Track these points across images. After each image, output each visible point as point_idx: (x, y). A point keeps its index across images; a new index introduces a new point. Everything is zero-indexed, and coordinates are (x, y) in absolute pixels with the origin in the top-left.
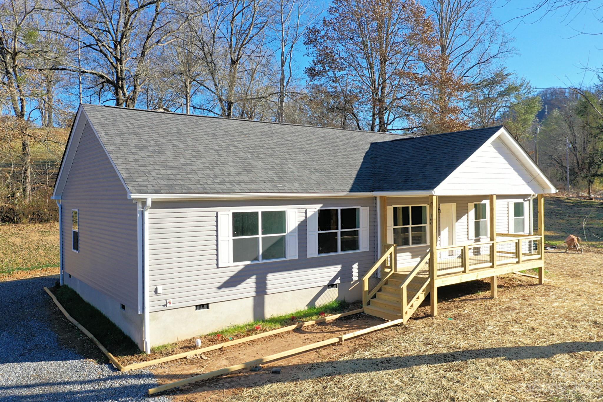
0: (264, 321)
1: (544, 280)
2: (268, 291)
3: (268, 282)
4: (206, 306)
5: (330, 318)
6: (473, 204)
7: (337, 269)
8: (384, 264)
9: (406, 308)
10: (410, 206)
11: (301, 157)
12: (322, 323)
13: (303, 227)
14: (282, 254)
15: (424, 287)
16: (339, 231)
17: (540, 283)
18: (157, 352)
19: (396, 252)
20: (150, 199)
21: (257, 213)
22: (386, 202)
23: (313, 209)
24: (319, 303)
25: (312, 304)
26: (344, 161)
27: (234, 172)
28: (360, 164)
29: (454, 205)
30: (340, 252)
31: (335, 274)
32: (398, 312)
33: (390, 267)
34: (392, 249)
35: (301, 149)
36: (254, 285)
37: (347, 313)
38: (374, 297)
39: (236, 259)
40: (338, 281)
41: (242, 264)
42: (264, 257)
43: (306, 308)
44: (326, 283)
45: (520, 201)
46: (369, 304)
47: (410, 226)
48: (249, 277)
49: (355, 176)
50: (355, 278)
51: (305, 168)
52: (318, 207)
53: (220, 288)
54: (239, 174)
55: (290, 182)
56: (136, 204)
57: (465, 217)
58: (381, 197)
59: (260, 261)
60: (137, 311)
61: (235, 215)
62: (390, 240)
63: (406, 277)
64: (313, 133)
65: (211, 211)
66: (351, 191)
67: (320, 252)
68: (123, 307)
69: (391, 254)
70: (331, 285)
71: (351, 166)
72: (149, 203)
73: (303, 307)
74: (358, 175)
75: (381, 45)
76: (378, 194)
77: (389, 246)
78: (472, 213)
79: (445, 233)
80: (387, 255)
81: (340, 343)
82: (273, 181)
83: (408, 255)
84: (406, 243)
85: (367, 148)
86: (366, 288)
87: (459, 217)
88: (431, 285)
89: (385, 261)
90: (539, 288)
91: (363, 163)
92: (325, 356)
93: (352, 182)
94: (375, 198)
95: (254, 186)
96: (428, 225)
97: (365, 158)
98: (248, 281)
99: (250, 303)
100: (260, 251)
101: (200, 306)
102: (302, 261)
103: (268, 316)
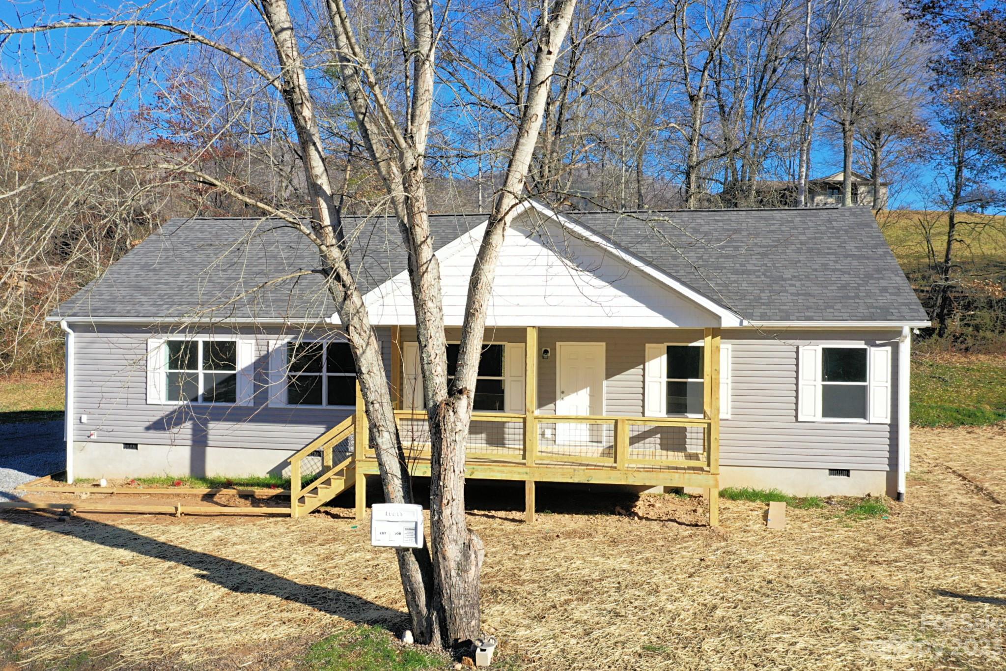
2: (210, 443)
3: (211, 432)
4: (134, 446)
6: (663, 346)
7: (318, 429)
9: (297, 493)
13: (262, 364)
14: (232, 398)
16: (325, 374)
20: (65, 321)
21: (195, 344)
23: (279, 340)
25: (276, 473)
30: (325, 407)
36: (189, 431)
39: (170, 396)
41: (176, 404)
42: (205, 398)
43: (268, 476)
48: (183, 420)
52: (287, 338)
53: (148, 428)
57: (635, 371)
59: (200, 404)
61: (171, 344)
65: (141, 337)
67: (291, 402)
73: (263, 474)
78: (657, 363)
79: (580, 398)
87: (614, 370)
99: (186, 453)
100: (201, 391)
101: (128, 445)
102: (261, 413)
103: (210, 474)
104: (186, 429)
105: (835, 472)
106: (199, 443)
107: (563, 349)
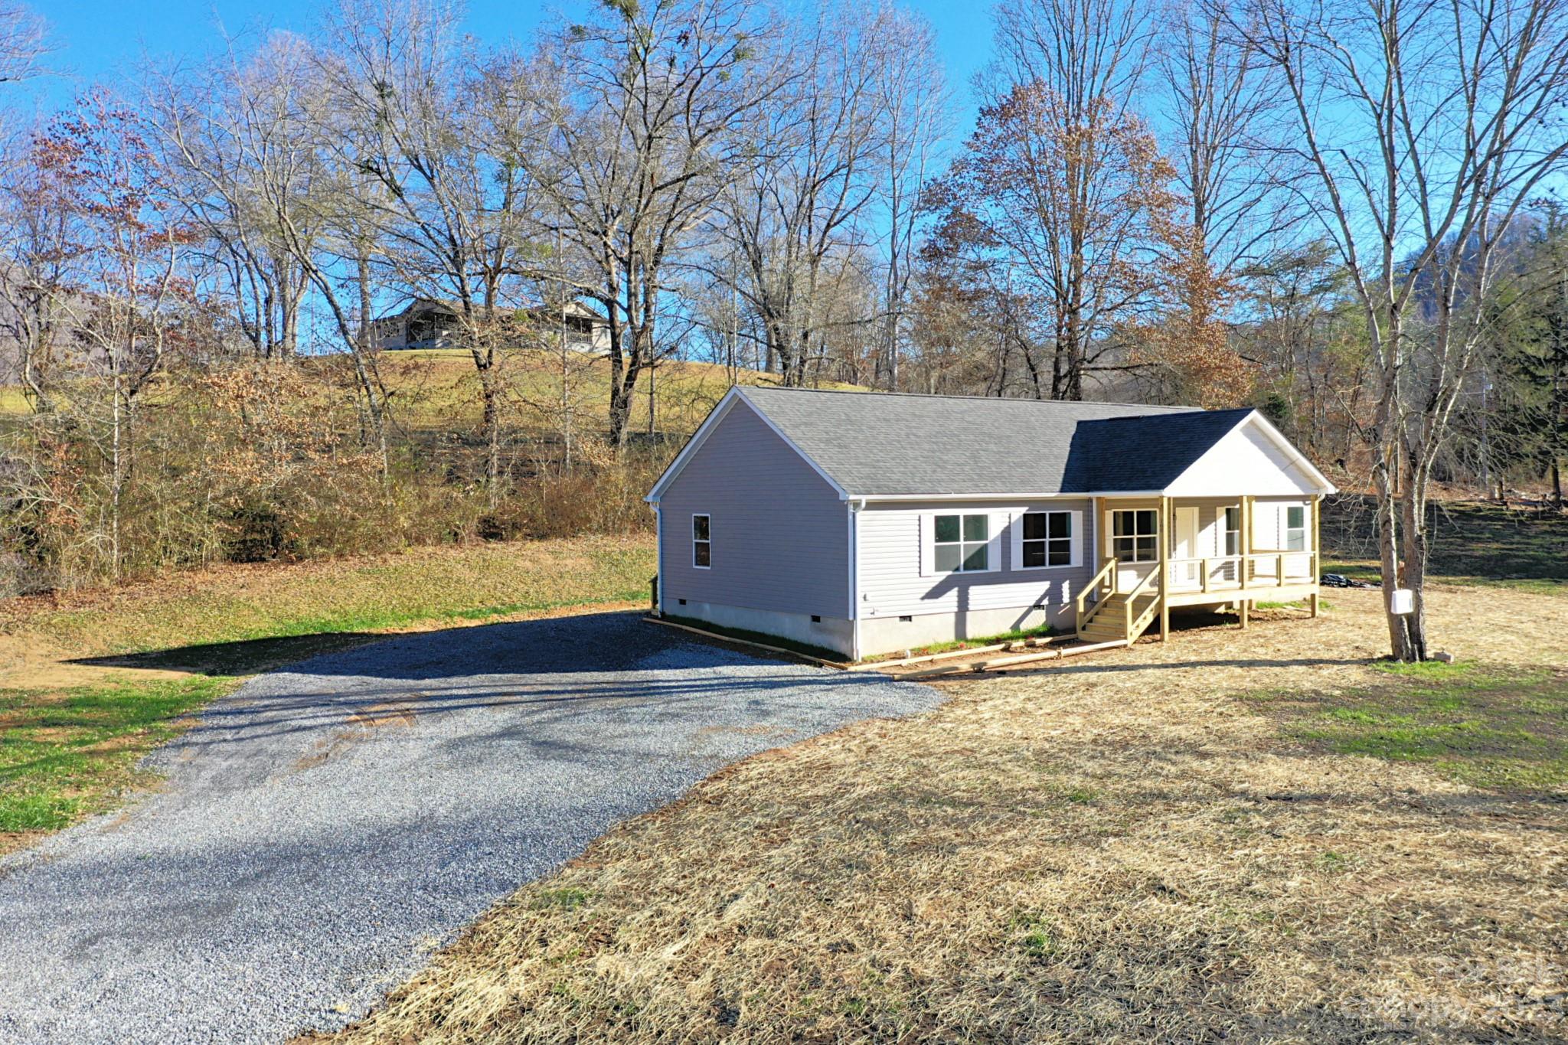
0: (967, 641)
1: (1318, 612)
2: (971, 607)
3: (970, 597)
4: (909, 618)
5: (1040, 641)
6: (1224, 509)
7: (1045, 586)
8: (1101, 583)
9: (1130, 627)
10: (1135, 511)
11: (992, 447)
12: (1032, 645)
13: (1006, 533)
14: (984, 566)
15: (1153, 605)
16: (1047, 540)
17: (1313, 615)
18: (864, 661)
19: (1117, 568)
20: (864, 499)
21: (957, 517)
22: (1104, 504)
23: (1018, 512)
24: (1025, 626)
25: (1016, 626)
26: (1046, 451)
27: (929, 469)
28: (1067, 454)
29: (1196, 510)
30: (1047, 567)
31: (1042, 592)
32: (1121, 633)
33: (1110, 587)
34: (1112, 564)
35: (990, 436)
36: (955, 598)
37: (1057, 638)
38: (1091, 621)
39: (938, 568)
40: (1045, 602)
41: (943, 575)
42: (966, 568)
43: (1011, 630)
44: (1032, 603)
45: (1298, 504)
46: (1084, 628)
47: (1135, 536)
48: (949, 589)
49: (1063, 471)
50: (1066, 599)
51: (1003, 462)
52: (1023, 510)
53: (923, 598)
54: (934, 471)
55: (992, 480)
56: (846, 506)
57: (1211, 527)
58: (1098, 499)
59: (962, 572)
60: (847, 615)
61: (938, 519)
62: (1109, 552)
63: (1127, 596)
64: (998, 409)
65: (914, 513)
66: (1062, 490)
67: (1025, 565)
68: (816, 619)
69: (1111, 571)
70: (1038, 606)
71: (1056, 457)
72: (863, 505)
73: (1005, 630)
74: (1067, 470)
75: (1073, 197)
76: (1094, 495)
77: (1108, 560)
78: (1222, 521)
79: (1182, 547)
80: (1105, 572)
81: (1059, 657)
82: (972, 480)
83: (1133, 573)
84: (1130, 558)
85: (1073, 430)
86: (1081, 609)
87: (1202, 527)
88: (1160, 605)
89: (1103, 579)
90: (1310, 622)
91: (1071, 452)
92: (1048, 665)
93: (1060, 479)
94: (1090, 500)
95: (955, 486)
96: (1157, 536)
97: (1072, 445)
98: (949, 594)
99: (951, 619)
100: (961, 561)
101: (903, 618)
102: (1006, 576)
103: (969, 636)
106: (963, 608)
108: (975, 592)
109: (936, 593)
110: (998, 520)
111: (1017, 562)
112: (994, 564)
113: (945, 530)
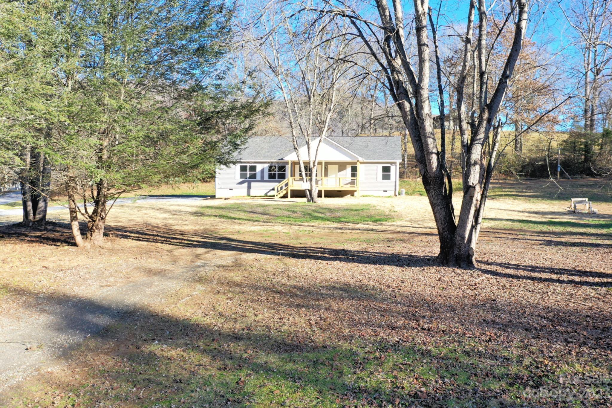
2: (252, 187)
3: (251, 185)
4: (232, 189)
6: (350, 166)
13: (262, 171)
14: (255, 178)
16: (277, 172)
21: (247, 166)
22: (294, 163)
23: (267, 165)
25: (266, 194)
29: (337, 166)
30: (277, 179)
39: (241, 178)
41: (243, 179)
42: (249, 178)
44: (271, 189)
45: (388, 165)
52: (269, 164)
53: (237, 184)
57: (344, 171)
61: (241, 166)
65: (234, 165)
67: (269, 179)
73: (263, 194)
78: (349, 169)
87: (340, 171)
88: (288, 189)
99: (246, 190)
100: (248, 176)
101: (230, 189)
102: (262, 180)
103: (251, 195)
104: (246, 184)
105: (384, 191)
106: (249, 188)
107: (329, 167)
108: (253, 184)
109: (241, 183)
110: (259, 167)
111: (266, 177)
112: (258, 177)
113: (243, 169)
